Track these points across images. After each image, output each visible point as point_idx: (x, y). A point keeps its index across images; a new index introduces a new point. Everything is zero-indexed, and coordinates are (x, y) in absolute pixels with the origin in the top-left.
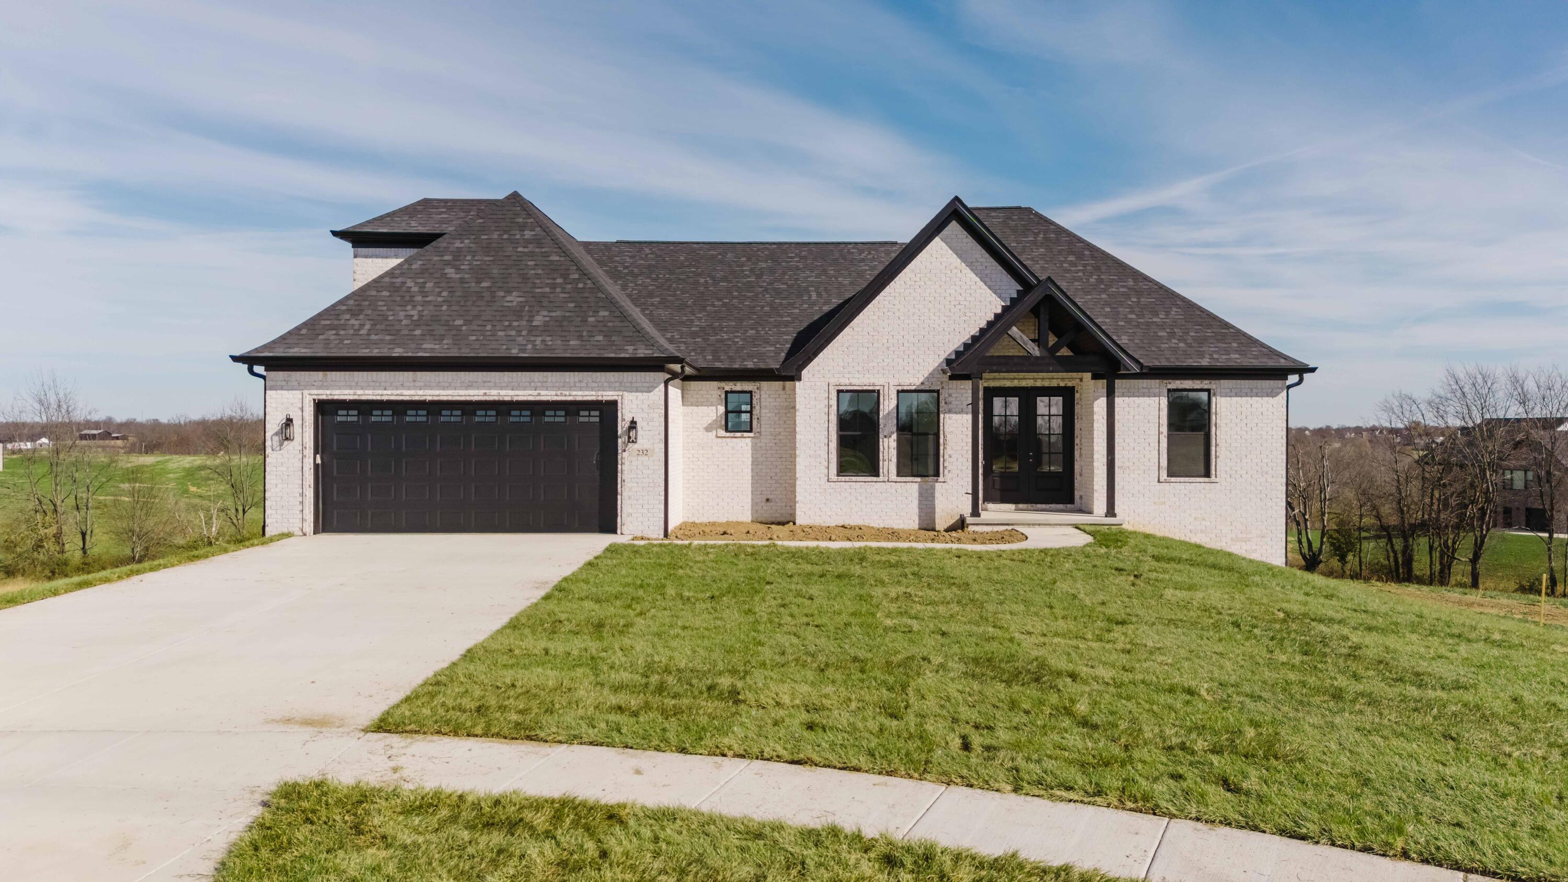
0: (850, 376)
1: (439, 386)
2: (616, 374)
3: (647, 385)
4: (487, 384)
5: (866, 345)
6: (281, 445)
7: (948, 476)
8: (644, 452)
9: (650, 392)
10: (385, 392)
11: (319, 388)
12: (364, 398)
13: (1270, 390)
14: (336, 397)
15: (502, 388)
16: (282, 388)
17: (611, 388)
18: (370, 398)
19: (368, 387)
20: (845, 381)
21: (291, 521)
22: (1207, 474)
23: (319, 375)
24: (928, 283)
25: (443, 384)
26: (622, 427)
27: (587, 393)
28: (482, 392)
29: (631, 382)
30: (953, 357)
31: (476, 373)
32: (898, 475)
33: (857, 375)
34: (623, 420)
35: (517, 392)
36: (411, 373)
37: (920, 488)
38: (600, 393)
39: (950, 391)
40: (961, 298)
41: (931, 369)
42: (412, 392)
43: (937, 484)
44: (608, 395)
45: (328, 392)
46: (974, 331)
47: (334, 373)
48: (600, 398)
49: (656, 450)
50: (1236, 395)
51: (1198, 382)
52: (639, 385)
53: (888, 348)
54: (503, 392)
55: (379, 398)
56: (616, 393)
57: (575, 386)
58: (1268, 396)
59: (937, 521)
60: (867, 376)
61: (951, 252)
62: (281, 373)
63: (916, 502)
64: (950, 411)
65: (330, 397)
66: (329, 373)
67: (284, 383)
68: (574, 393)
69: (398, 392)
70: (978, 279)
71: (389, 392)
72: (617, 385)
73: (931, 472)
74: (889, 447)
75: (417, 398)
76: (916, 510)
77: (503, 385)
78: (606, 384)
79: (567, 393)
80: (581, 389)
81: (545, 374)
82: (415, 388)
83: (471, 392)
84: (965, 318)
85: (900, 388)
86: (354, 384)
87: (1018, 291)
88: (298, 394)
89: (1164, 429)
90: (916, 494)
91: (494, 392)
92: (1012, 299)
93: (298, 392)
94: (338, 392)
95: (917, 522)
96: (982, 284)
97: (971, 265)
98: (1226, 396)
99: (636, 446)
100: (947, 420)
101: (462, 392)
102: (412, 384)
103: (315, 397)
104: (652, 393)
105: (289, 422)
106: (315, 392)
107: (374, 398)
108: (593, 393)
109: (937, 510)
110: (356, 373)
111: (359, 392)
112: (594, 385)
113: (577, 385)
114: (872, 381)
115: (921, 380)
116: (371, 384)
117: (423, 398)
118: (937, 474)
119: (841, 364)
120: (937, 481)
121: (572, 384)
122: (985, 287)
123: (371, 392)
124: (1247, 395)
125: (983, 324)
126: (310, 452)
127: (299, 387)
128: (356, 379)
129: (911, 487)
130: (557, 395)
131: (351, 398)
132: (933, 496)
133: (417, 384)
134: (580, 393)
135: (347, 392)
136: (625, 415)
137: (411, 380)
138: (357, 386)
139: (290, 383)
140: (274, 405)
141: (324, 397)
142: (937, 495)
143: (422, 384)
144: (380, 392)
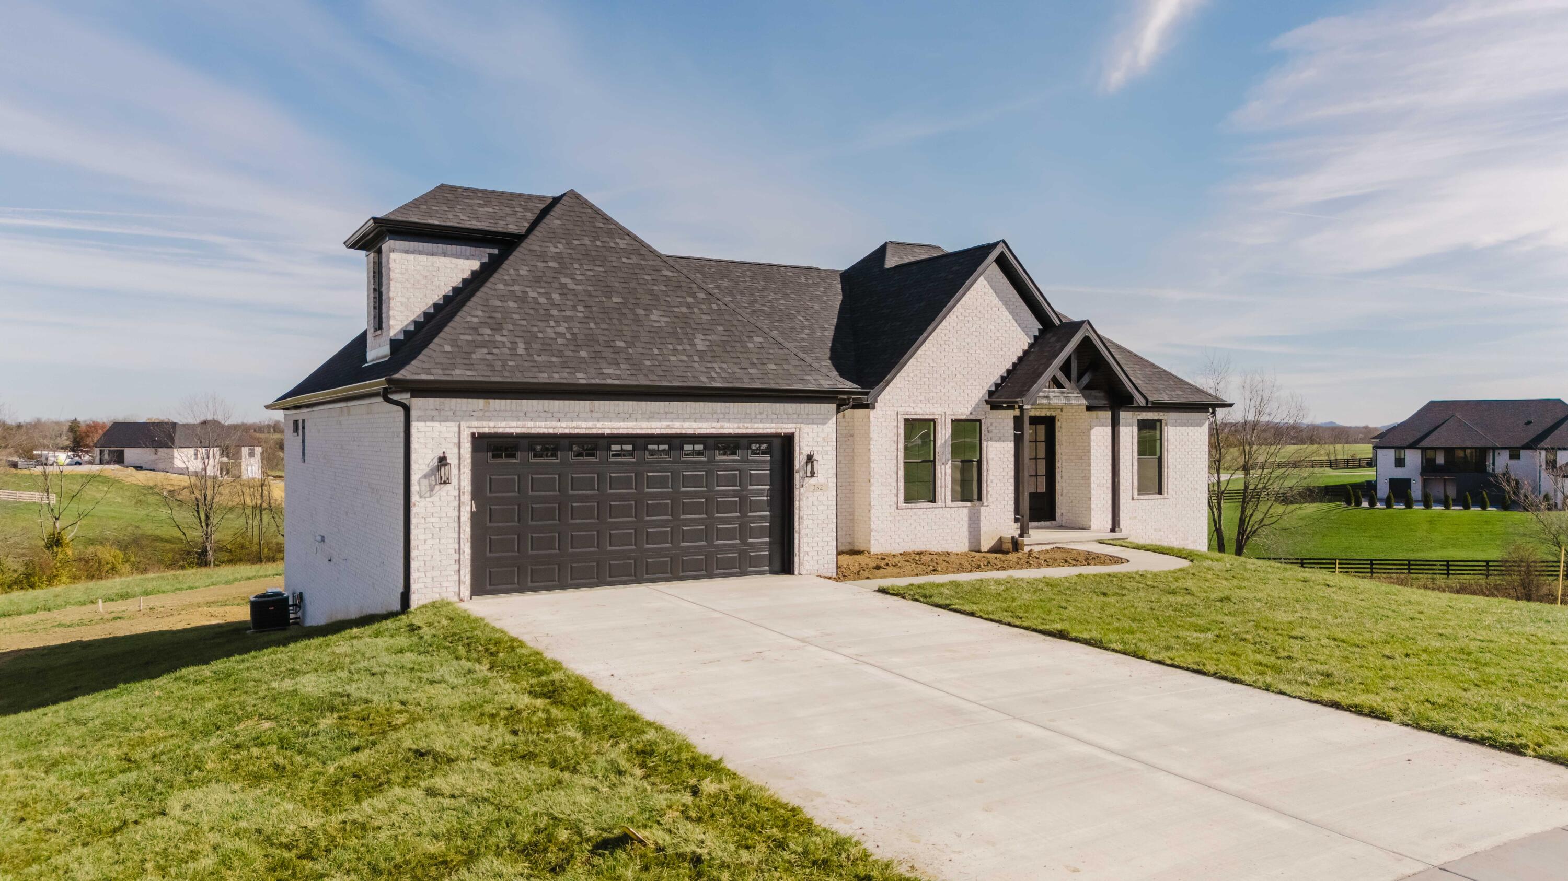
0: (914, 405)
1: (619, 417)
2: (794, 405)
3: (821, 416)
4: (668, 416)
5: (927, 375)
6: (432, 489)
7: (991, 499)
8: (819, 487)
9: (825, 424)
10: (559, 424)
11: (479, 419)
12: (534, 431)
13: (1199, 422)
14: (500, 431)
15: (684, 420)
16: (432, 419)
17: (789, 420)
18: (541, 431)
19: (539, 418)
20: (910, 410)
21: (445, 584)
22: (1160, 492)
23: (481, 403)
24: (975, 318)
25: (622, 415)
26: (799, 461)
27: (768, 425)
28: (665, 424)
29: (807, 414)
30: (993, 389)
31: (657, 403)
32: (952, 501)
33: (920, 405)
34: (800, 453)
35: (701, 425)
36: (588, 402)
37: (970, 511)
38: (780, 425)
39: (992, 421)
40: (998, 334)
41: (977, 400)
42: (590, 424)
43: (983, 509)
44: (785, 428)
45: (492, 424)
46: (1009, 366)
47: (498, 401)
48: (779, 431)
49: (830, 484)
51: (1156, 414)
52: (814, 417)
53: (944, 379)
54: (686, 425)
55: (551, 431)
56: (794, 425)
57: (756, 418)
58: (1197, 426)
59: (982, 543)
60: (928, 405)
61: (991, 291)
62: (431, 400)
63: (966, 526)
64: (991, 440)
65: (493, 431)
66: (491, 401)
67: (435, 413)
68: (756, 425)
69: (574, 424)
70: (1011, 317)
71: (564, 425)
72: (795, 416)
73: (975, 497)
74: (945, 473)
75: (594, 431)
76: (967, 533)
77: (686, 416)
78: (785, 416)
79: (749, 425)
80: (762, 421)
81: (727, 404)
82: (592, 419)
83: (654, 424)
84: (1001, 353)
85: (954, 417)
86: (522, 414)
87: (1039, 330)
88: (453, 427)
89: (1136, 454)
90: (966, 518)
91: (677, 424)
92: (1035, 337)
93: (453, 424)
94: (503, 424)
95: (967, 544)
96: (1014, 322)
97: (1006, 303)
98: (1171, 426)
99: (813, 480)
100: (990, 449)
101: (644, 425)
102: (589, 415)
103: (475, 430)
104: (825, 426)
105: (442, 461)
106: (475, 424)
107: (546, 431)
108: (773, 425)
109: (982, 532)
110: (524, 401)
111: (530, 424)
112: (775, 416)
113: (759, 416)
114: (933, 410)
115: (970, 410)
116: (543, 414)
117: (600, 432)
118: (980, 498)
119: (907, 394)
120: (982, 505)
121: (753, 416)
122: (1016, 325)
123: (542, 424)
124: (1185, 425)
125: (1015, 360)
126: (467, 498)
127: (455, 417)
128: (524, 409)
129: (963, 510)
130: (739, 428)
131: (519, 431)
132: (978, 518)
133: (595, 415)
134: (761, 425)
135: (514, 424)
136: (801, 450)
137: (588, 410)
138: (526, 416)
139: (442, 413)
140: (422, 441)
141: (486, 430)
142: (982, 518)
143: (600, 415)
144: (553, 424)
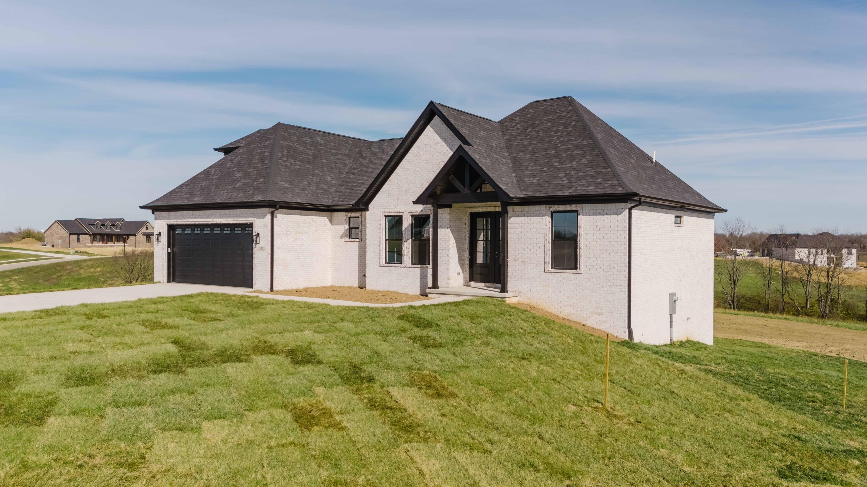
0: (390, 207)
2: (253, 210)
5: (396, 190)
6: (158, 243)
8: (262, 249)
11: (169, 219)
13: (615, 211)
14: (172, 223)
16: (159, 219)
20: (387, 211)
21: (161, 278)
22: (576, 268)
24: (425, 152)
32: (411, 264)
33: (393, 207)
36: (192, 212)
37: (421, 270)
43: (428, 270)
49: (266, 248)
50: (593, 214)
52: (260, 215)
53: (406, 191)
56: (253, 219)
58: (614, 214)
60: (397, 207)
61: (435, 133)
63: (419, 279)
70: (448, 148)
72: (253, 215)
73: (431, 262)
74: (407, 247)
76: (420, 285)
78: (250, 215)
80: (241, 217)
85: (412, 214)
88: (163, 222)
89: (548, 238)
90: (419, 275)
95: (419, 291)
97: (445, 140)
98: (586, 215)
99: (259, 245)
104: (265, 219)
105: (160, 234)
109: (428, 284)
112: (246, 215)
114: (400, 210)
115: (421, 209)
119: (386, 201)
120: (428, 267)
121: (239, 215)
124: (600, 214)
126: (165, 247)
127: (163, 219)
129: (417, 270)
132: (426, 275)
135: (175, 220)
136: (256, 230)
139: (161, 217)
140: (156, 226)
141: (169, 223)
